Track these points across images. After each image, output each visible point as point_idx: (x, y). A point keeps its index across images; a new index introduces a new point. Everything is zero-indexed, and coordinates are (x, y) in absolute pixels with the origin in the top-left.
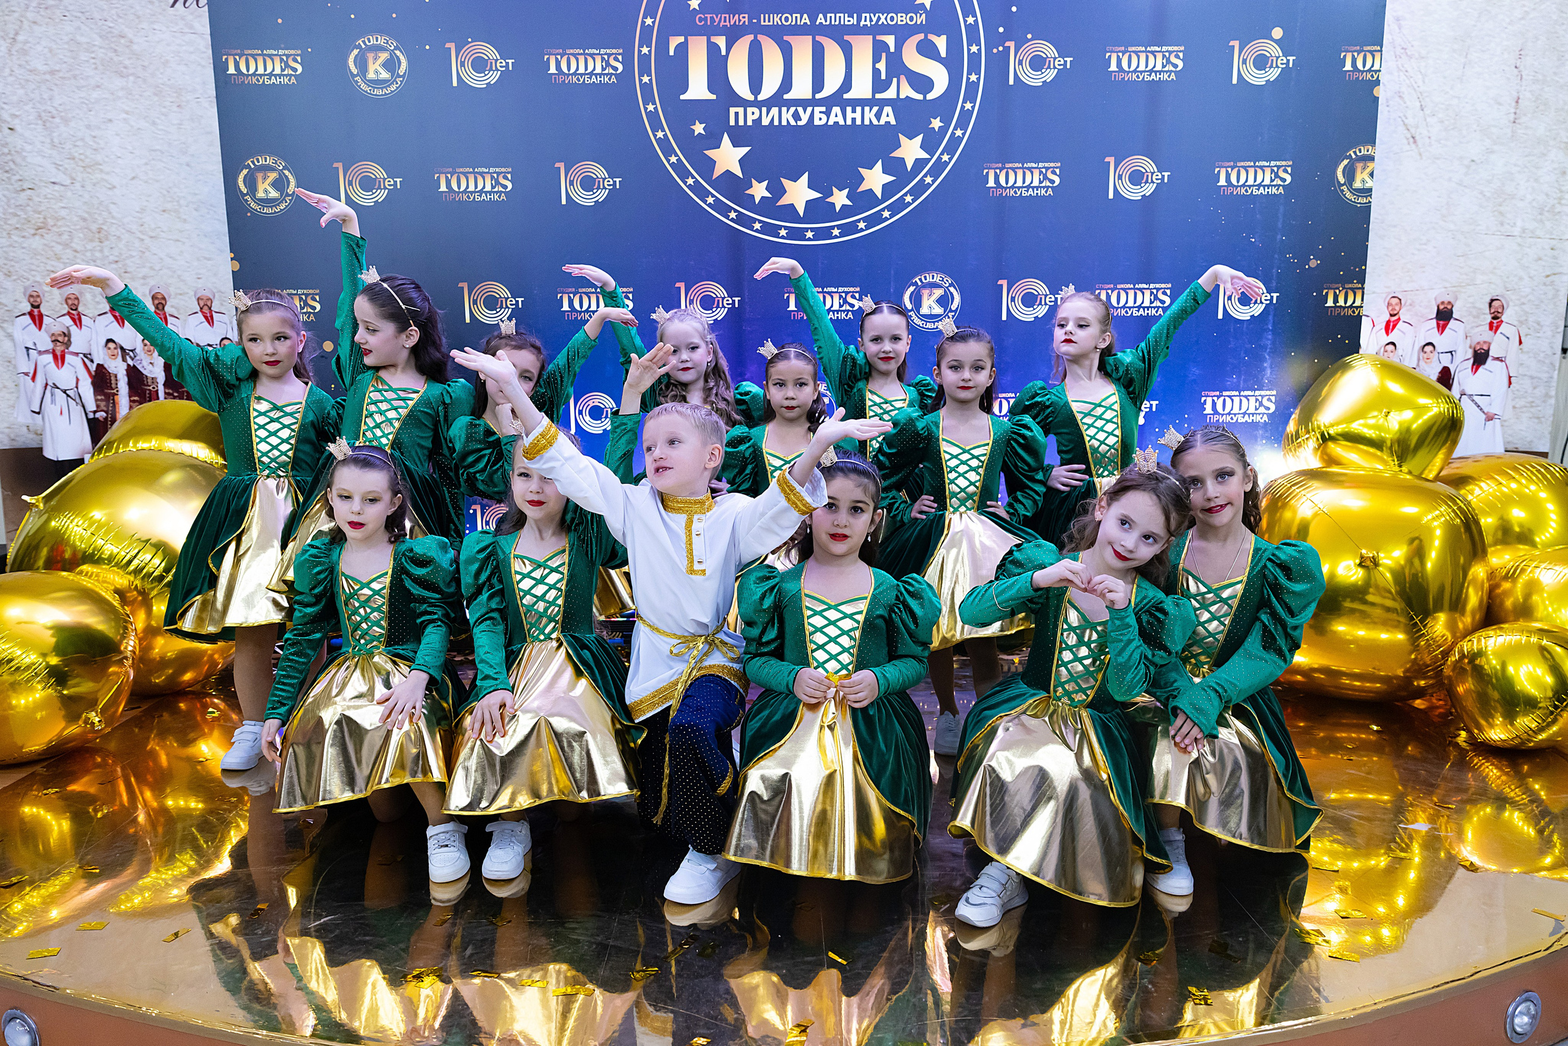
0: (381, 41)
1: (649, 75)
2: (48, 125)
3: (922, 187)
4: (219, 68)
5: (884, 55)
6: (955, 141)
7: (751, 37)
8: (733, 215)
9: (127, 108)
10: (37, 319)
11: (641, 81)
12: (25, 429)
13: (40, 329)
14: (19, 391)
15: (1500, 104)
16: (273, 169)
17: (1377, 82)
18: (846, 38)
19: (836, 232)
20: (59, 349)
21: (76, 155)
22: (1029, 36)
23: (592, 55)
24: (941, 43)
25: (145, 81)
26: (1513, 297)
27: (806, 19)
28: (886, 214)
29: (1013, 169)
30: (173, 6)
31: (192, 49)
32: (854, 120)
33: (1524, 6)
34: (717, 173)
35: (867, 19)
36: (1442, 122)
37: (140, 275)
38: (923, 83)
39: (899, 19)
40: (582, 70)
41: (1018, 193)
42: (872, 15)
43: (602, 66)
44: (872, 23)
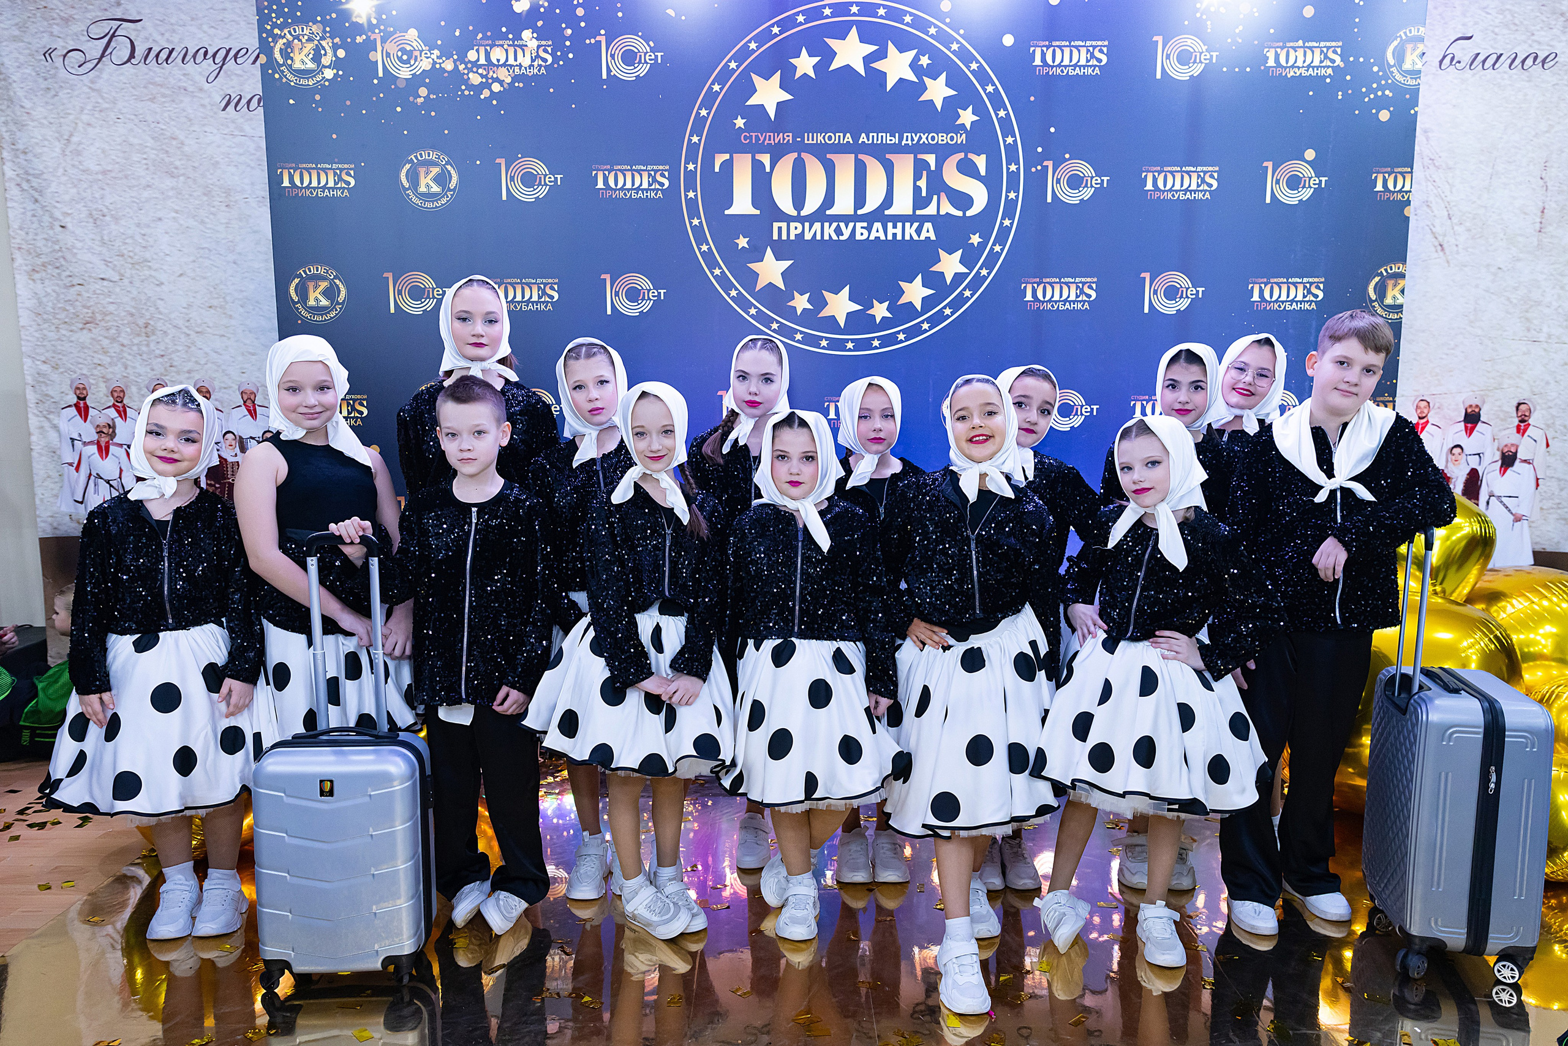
0: (433, 156)
1: (695, 191)
2: (98, 223)
3: (960, 300)
4: (274, 181)
5: (925, 173)
6: (993, 257)
7: (795, 155)
8: (774, 325)
9: (177, 208)
10: (83, 411)
11: (686, 196)
12: (68, 517)
13: (85, 421)
14: (63, 481)
15: (1526, 214)
16: (324, 279)
17: (1408, 203)
18: (888, 156)
19: (876, 343)
20: (103, 441)
21: (125, 252)
22: (1067, 156)
23: (638, 171)
24: (981, 162)
25: (195, 180)
26: (1540, 401)
27: (848, 138)
28: (925, 326)
29: (1050, 284)
30: (224, 109)
31: (241, 151)
32: (895, 235)
33: (1548, 119)
34: (761, 284)
35: (908, 139)
36: (1469, 230)
37: (186, 369)
38: (963, 200)
39: (940, 138)
40: (629, 185)
41: (1056, 307)
42: (913, 135)
43: (649, 181)
44: (914, 143)
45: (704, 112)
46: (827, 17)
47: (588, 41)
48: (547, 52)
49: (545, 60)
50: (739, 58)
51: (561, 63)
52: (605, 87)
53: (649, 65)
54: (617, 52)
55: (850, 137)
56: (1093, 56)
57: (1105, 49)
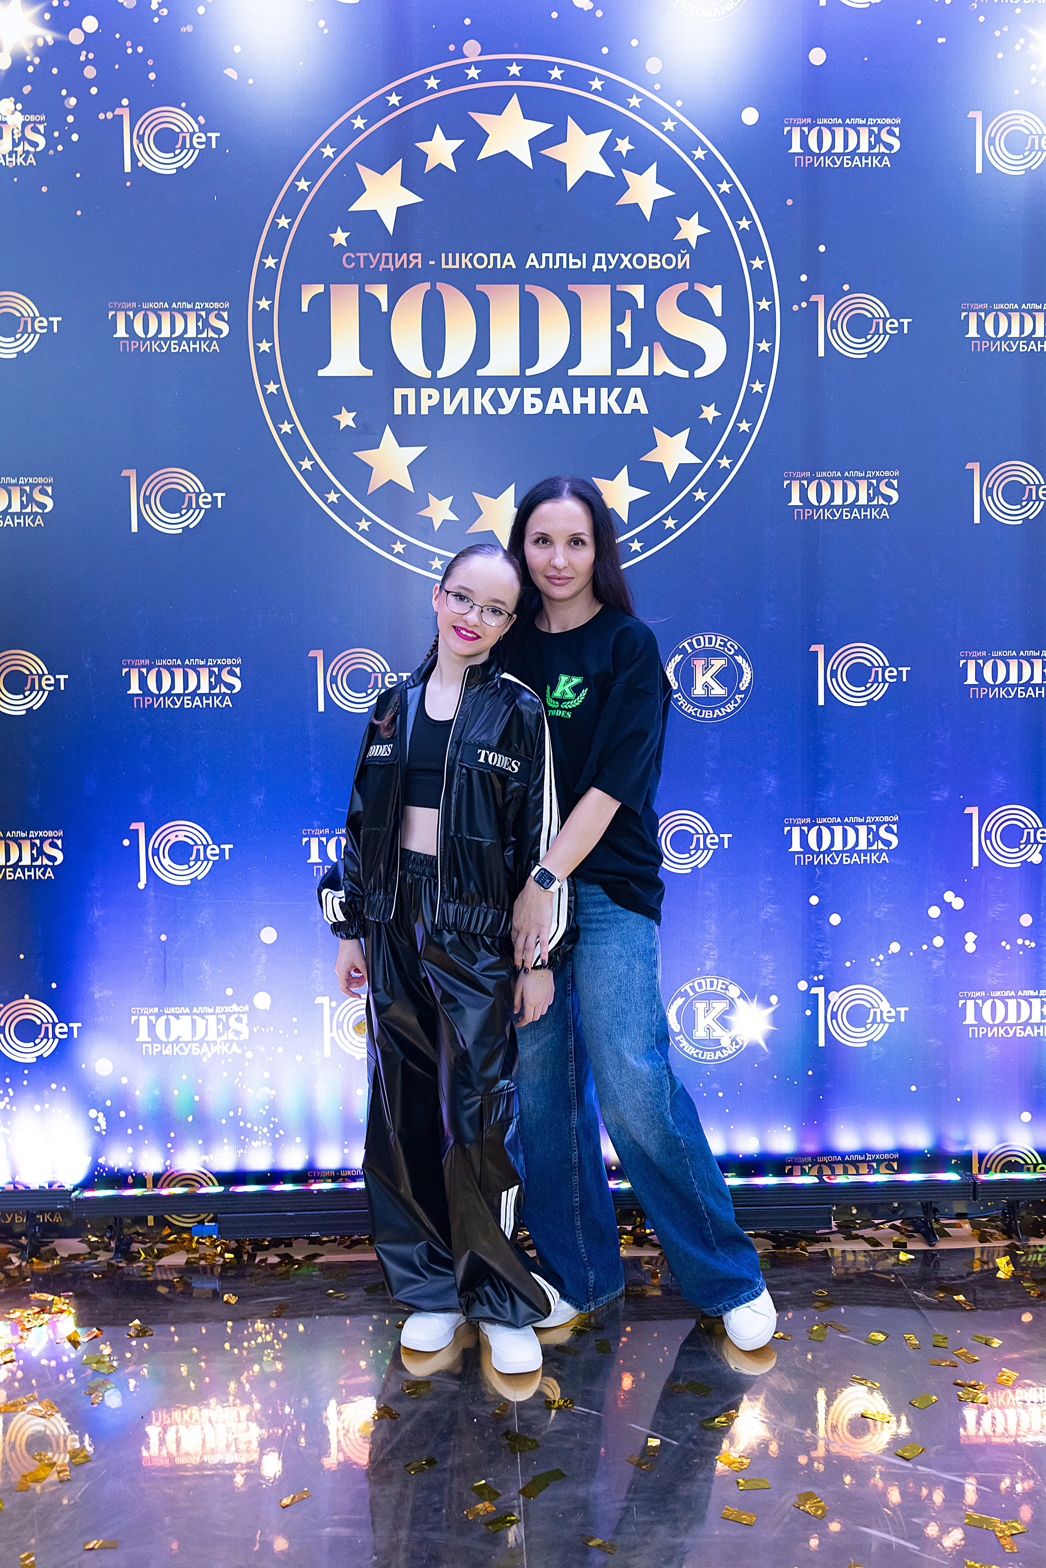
1: (270, 340)
3: (689, 506)
5: (628, 313)
6: (738, 440)
7: (427, 286)
8: (399, 548)
11: (257, 349)
18: (571, 287)
22: (846, 287)
24: (714, 296)
27: (510, 261)
28: (637, 546)
29: (828, 480)
32: (584, 407)
34: (376, 482)
35: (602, 262)
38: (689, 354)
39: (651, 261)
40: (166, 333)
41: (838, 516)
42: (609, 255)
43: (198, 327)
44: (610, 267)
45: (283, 222)
47: (101, 116)
48: (37, 131)
49: (35, 144)
50: (339, 140)
51: (60, 148)
52: (128, 184)
53: (197, 152)
54: (148, 132)
55: (511, 259)
56: (878, 140)
57: (897, 130)
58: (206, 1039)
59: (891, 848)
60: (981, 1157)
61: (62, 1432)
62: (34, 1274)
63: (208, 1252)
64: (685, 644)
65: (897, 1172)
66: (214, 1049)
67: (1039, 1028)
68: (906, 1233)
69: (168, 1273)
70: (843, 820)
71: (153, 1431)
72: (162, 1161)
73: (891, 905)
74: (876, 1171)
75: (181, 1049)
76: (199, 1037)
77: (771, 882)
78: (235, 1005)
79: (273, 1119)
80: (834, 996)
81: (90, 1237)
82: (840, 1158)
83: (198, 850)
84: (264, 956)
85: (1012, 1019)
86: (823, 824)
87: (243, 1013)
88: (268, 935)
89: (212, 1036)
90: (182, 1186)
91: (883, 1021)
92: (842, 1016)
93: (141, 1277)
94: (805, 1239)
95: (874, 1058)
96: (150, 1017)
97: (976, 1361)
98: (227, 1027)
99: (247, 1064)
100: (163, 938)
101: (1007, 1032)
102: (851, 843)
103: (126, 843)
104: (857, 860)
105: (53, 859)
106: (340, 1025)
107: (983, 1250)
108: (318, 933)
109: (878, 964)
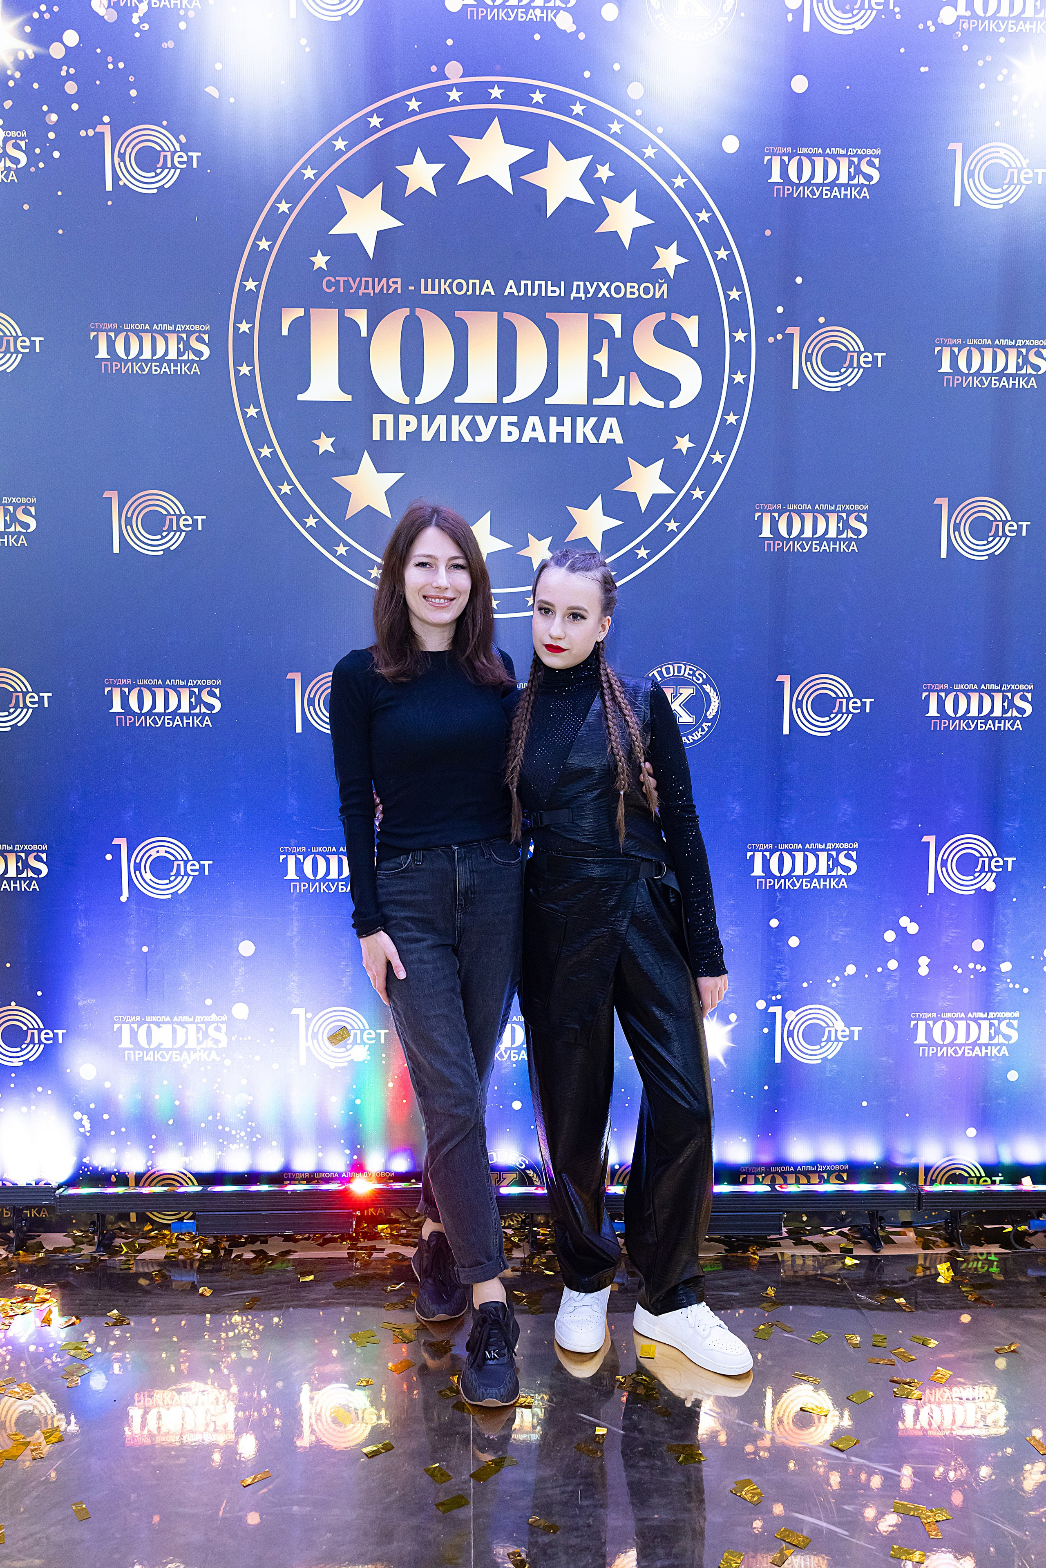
1: (251, 363)
3: (662, 536)
5: (605, 342)
6: (711, 471)
7: (406, 312)
8: (376, 572)
11: (237, 372)
18: (549, 315)
19: (532, 600)
22: (822, 320)
24: (691, 326)
27: (488, 288)
29: (799, 513)
32: (560, 435)
34: (354, 508)
35: (580, 290)
38: (664, 385)
39: (629, 290)
40: (147, 354)
41: (807, 548)
42: (588, 284)
43: (179, 348)
44: (589, 296)
45: (264, 245)
46: (454, 103)
47: (83, 133)
48: (18, 147)
49: (16, 161)
50: (320, 162)
51: (41, 165)
52: (110, 203)
53: (178, 171)
54: (129, 150)
55: (490, 286)
56: (858, 171)
57: (876, 161)
58: (186, 1047)
59: (850, 874)
60: (927, 1169)
61: (49, 1412)
62: (21, 1266)
63: (188, 1246)
64: (655, 672)
65: (846, 1183)
66: (194, 1056)
67: (986, 1049)
68: (853, 1240)
69: (150, 1266)
70: (804, 846)
71: (135, 1413)
72: (144, 1161)
73: (848, 929)
74: (827, 1181)
75: (162, 1056)
76: (177, 1046)
77: (733, 905)
78: (214, 1015)
79: (250, 1123)
80: (791, 1015)
81: (75, 1232)
82: (792, 1169)
83: (179, 865)
84: (242, 969)
85: (961, 1039)
86: (785, 850)
87: (222, 1022)
88: (247, 948)
89: (192, 1043)
90: (163, 1186)
91: (837, 1040)
92: (798, 1035)
93: (121, 1270)
94: (757, 1244)
95: (828, 1074)
96: (132, 1025)
97: (913, 1360)
98: (206, 1035)
99: (225, 1071)
100: (145, 949)
101: (956, 1052)
102: (811, 869)
103: (109, 857)
104: (817, 885)
105: (37, 871)
106: (315, 1035)
107: (926, 1257)
108: (295, 946)
109: (834, 985)
